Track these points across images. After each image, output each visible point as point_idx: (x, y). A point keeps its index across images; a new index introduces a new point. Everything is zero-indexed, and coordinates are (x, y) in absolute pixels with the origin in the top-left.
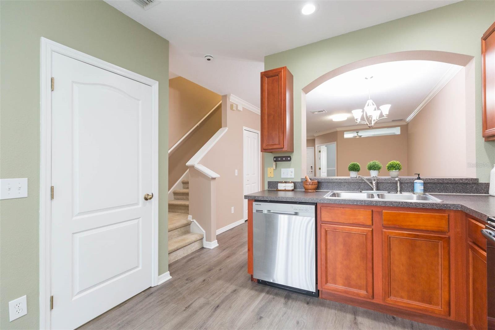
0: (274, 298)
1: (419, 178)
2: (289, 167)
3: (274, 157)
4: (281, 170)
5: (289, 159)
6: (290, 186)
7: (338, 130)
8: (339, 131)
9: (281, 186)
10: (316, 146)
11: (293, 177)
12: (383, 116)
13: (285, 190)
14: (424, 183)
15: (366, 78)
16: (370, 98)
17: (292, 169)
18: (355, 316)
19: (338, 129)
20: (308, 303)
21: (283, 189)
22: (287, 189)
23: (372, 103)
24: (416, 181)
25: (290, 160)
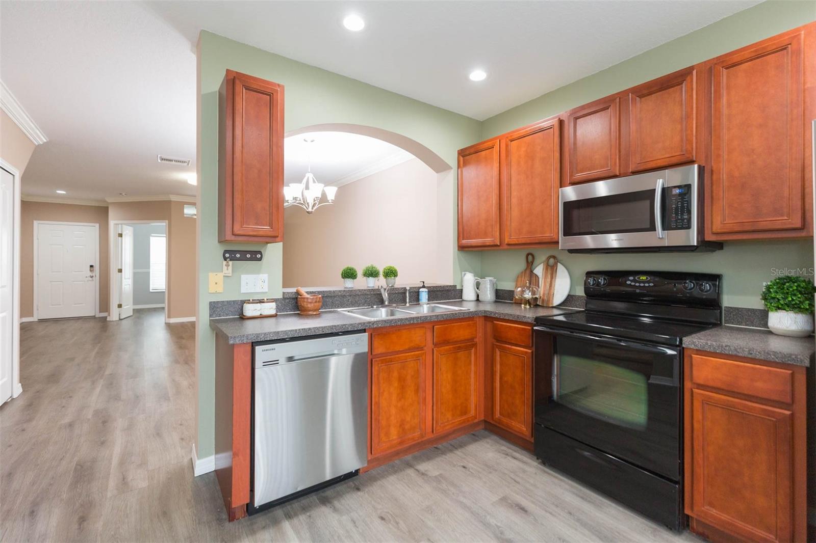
0: (310, 516)
1: (424, 287)
2: (258, 272)
3: (226, 252)
4: (240, 277)
5: (258, 256)
6: (270, 308)
7: (172, 200)
8: (175, 202)
9: (250, 310)
10: (112, 223)
11: (267, 291)
12: (328, 201)
13: (262, 317)
14: (429, 292)
15: (305, 140)
16: (309, 171)
17: (264, 276)
18: (413, 467)
19: (174, 198)
20: (358, 489)
21: (257, 314)
22: (266, 313)
23: (313, 179)
24: (421, 290)
25: (260, 259)
